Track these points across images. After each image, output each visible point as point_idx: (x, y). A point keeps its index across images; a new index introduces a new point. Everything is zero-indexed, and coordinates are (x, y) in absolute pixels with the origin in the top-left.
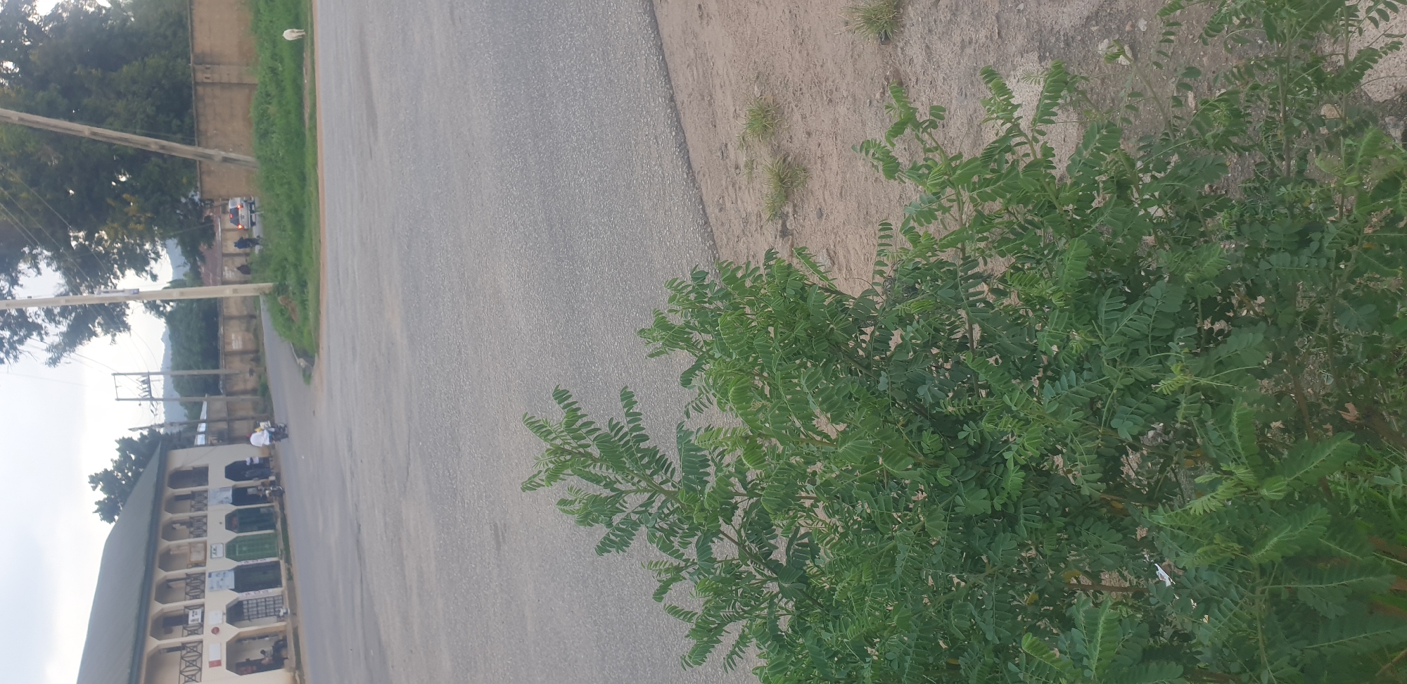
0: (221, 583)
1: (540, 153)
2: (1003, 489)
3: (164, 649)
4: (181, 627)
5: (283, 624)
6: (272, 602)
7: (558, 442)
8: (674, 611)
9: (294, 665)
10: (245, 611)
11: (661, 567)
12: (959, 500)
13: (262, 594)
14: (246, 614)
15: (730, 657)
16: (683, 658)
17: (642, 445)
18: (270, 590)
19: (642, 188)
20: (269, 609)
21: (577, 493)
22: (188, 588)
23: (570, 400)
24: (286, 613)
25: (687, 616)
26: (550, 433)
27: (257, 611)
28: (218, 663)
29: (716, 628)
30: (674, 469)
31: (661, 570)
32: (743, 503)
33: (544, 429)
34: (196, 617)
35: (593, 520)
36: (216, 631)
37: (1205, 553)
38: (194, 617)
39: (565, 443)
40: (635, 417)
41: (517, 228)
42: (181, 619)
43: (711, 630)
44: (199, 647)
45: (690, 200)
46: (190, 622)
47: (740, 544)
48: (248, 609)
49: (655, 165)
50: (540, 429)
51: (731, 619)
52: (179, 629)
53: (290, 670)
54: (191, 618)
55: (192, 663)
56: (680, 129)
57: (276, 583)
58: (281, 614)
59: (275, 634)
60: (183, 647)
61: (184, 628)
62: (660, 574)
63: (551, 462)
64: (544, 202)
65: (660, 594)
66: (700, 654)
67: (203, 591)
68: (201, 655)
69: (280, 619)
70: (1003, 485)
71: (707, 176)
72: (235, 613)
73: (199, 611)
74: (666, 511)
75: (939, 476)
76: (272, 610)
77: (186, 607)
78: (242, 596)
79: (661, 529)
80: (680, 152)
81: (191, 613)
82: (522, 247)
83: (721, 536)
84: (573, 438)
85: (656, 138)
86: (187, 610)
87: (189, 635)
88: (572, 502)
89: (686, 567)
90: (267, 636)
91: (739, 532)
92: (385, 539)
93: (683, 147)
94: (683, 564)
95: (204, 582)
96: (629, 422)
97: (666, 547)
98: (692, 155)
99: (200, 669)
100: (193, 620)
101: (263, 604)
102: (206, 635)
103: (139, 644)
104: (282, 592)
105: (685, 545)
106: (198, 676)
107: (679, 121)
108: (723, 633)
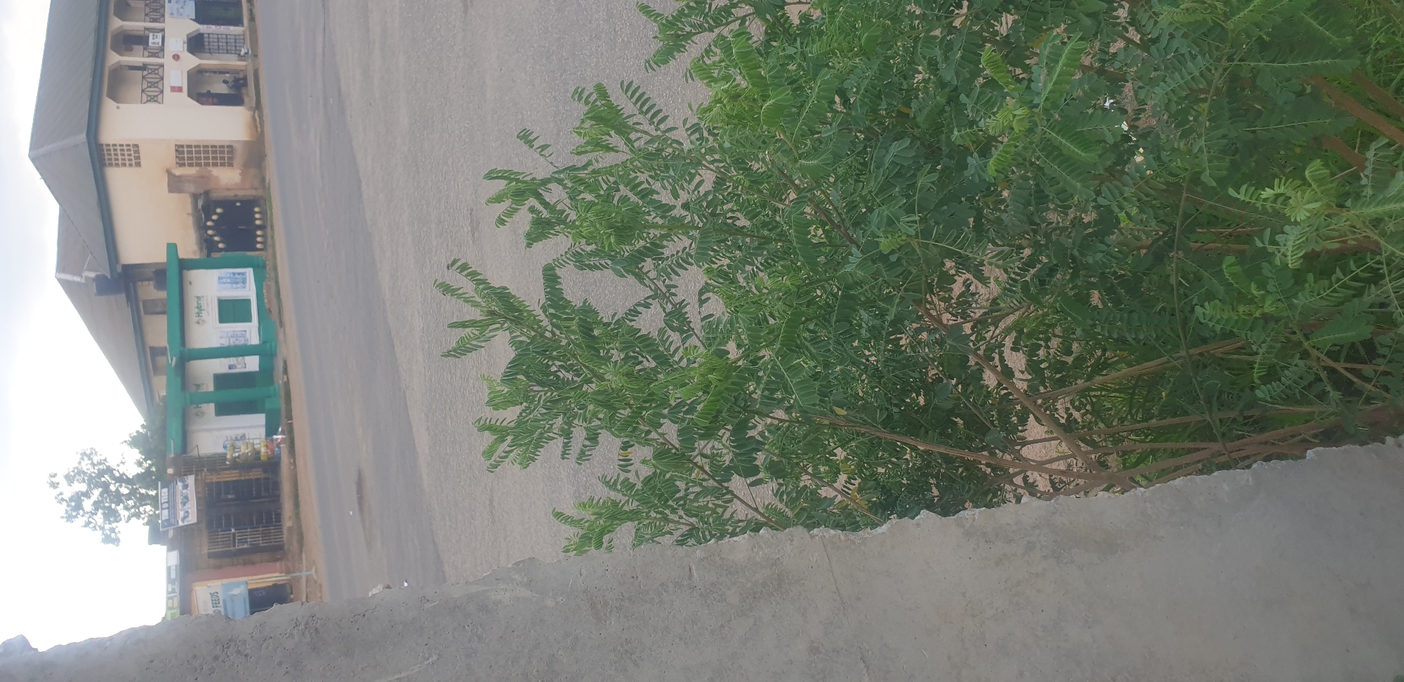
0: (181, 10)
3: (126, 66)
5: (244, 63)
6: (233, 41)
8: (646, 10)
9: (254, 105)
10: (206, 43)
13: (222, 29)
14: (207, 47)
16: (648, 62)
18: (232, 28)
20: (230, 46)
22: (148, 10)
24: (247, 53)
25: (658, 17)
27: (219, 46)
28: (180, 89)
36: (176, 57)
38: (154, 40)
42: (141, 40)
44: (161, 70)
46: (150, 44)
48: (209, 42)
51: (701, 29)
52: (139, 48)
53: (250, 108)
54: (151, 40)
55: (153, 85)
57: (237, 22)
58: (242, 53)
60: (143, 67)
61: (145, 49)
66: (665, 56)
67: (163, 16)
68: (162, 78)
69: (241, 58)
72: (196, 44)
73: (160, 35)
76: (234, 48)
77: (146, 29)
78: (203, 28)
81: (151, 36)
86: (147, 32)
87: (149, 56)
95: (163, 6)
99: (162, 92)
100: (154, 43)
101: (224, 40)
102: (167, 60)
104: (244, 31)
106: (160, 96)
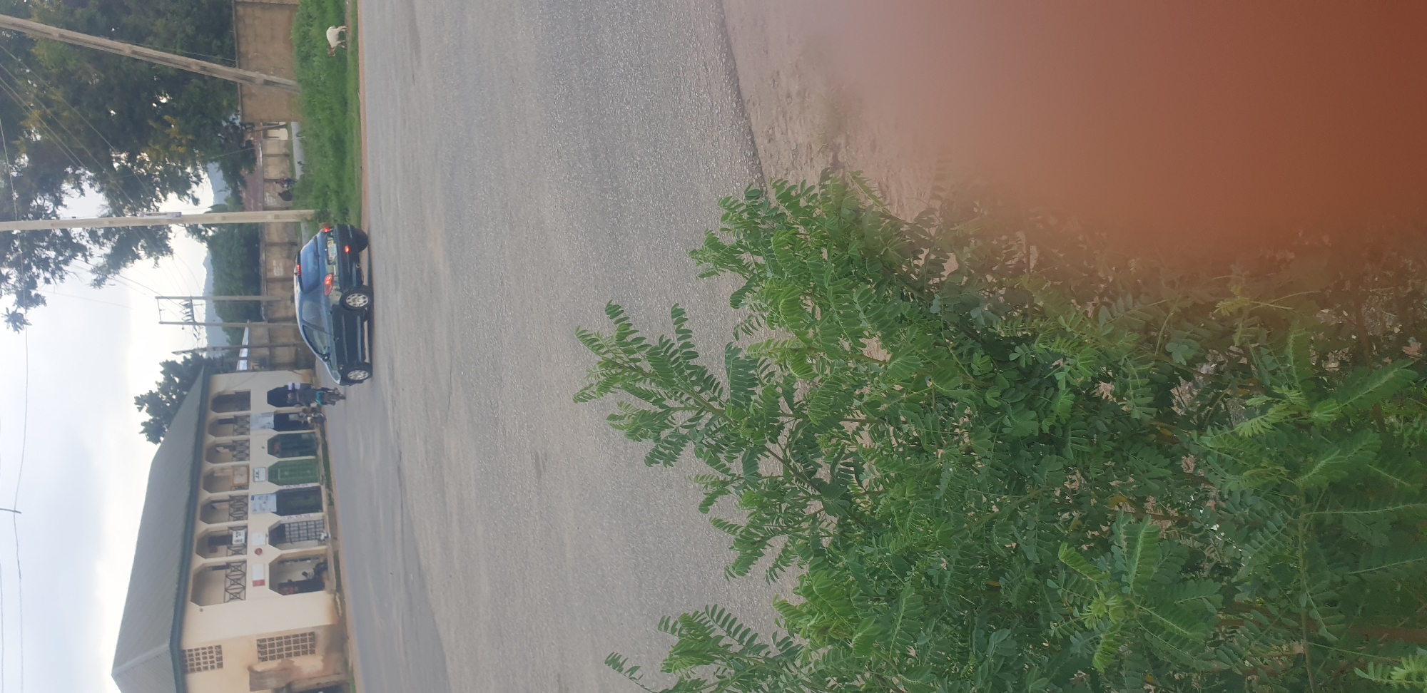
0: (264, 506)
1: (585, 79)
2: (1052, 412)
3: (209, 567)
4: (225, 547)
5: (323, 547)
6: (313, 526)
7: (610, 356)
8: (719, 524)
9: (335, 588)
10: (287, 533)
11: (708, 480)
12: (1007, 422)
13: (303, 517)
14: (288, 537)
15: (772, 569)
16: (727, 569)
17: (692, 362)
18: (312, 515)
19: (689, 117)
20: (310, 533)
21: (626, 408)
22: (232, 510)
23: (622, 316)
24: (327, 537)
25: (732, 528)
26: (601, 346)
27: (299, 534)
28: (262, 583)
29: (759, 541)
30: (722, 388)
31: (707, 483)
32: (790, 424)
33: (597, 343)
34: (239, 538)
35: (642, 436)
36: (259, 551)
37: (1252, 476)
38: (237, 538)
39: (617, 357)
40: (686, 334)
41: (560, 157)
42: (225, 539)
43: (754, 543)
44: (243, 566)
45: (739, 130)
46: (234, 543)
47: (785, 462)
48: (290, 532)
49: (704, 93)
50: (591, 342)
51: (775, 533)
52: (223, 548)
53: (331, 592)
54: (235, 538)
55: (236, 582)
56: (730, 56)
57: (317, 508)
58: (322, 538)
59: (316, 557)
60: (227, 566)
61: (229, 548)
62: (706, 487)
63: (602, 374)
64: (588, 131)
65: (705, 507)
66: (744, 565)
67: (246, 513)
68: (244, 574)
69: (321, 542)
70: (1052, 407)
71: (757, 106)
72: (278, 536)
73: (243, 532)
74: (714, 429)
75: (988, 397)
76: (314, 534)
77: (230, 528)
78: (285, 519)
79: (709, 445)
80: (730, 79)
81: (234, 534)
82: (565, 177)
83: (767, 453)
84: (625, 352)
85: (705, 65)
86: (231, 531)
87: (233, 555)
88: (621, 418)
89: (732, 481)
90: (309, 559)
91: (784, 451)
92: (426, 466)
93: (733, 74)
94: (729, 478)
95: (246, 504)
96: (679, 339)
97: (713, 462)
98: (743, 84)
99: (244, 588)
100: (237, 541)
101: (305, 528)
102: (250, 556)
103: (185, 561)
104: (323, 516)
105: (731, 459)
106: (242, 594)
107: (729, 46)
108: (766, 546)
